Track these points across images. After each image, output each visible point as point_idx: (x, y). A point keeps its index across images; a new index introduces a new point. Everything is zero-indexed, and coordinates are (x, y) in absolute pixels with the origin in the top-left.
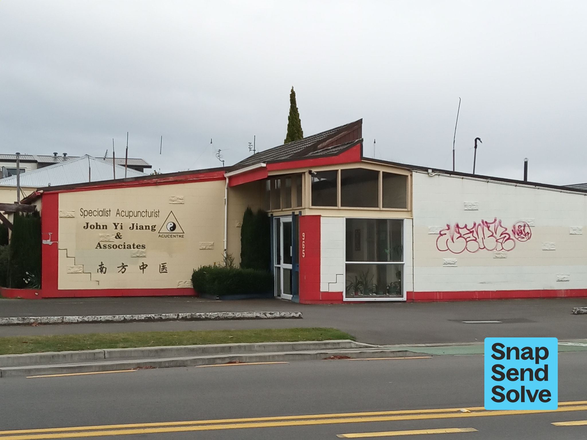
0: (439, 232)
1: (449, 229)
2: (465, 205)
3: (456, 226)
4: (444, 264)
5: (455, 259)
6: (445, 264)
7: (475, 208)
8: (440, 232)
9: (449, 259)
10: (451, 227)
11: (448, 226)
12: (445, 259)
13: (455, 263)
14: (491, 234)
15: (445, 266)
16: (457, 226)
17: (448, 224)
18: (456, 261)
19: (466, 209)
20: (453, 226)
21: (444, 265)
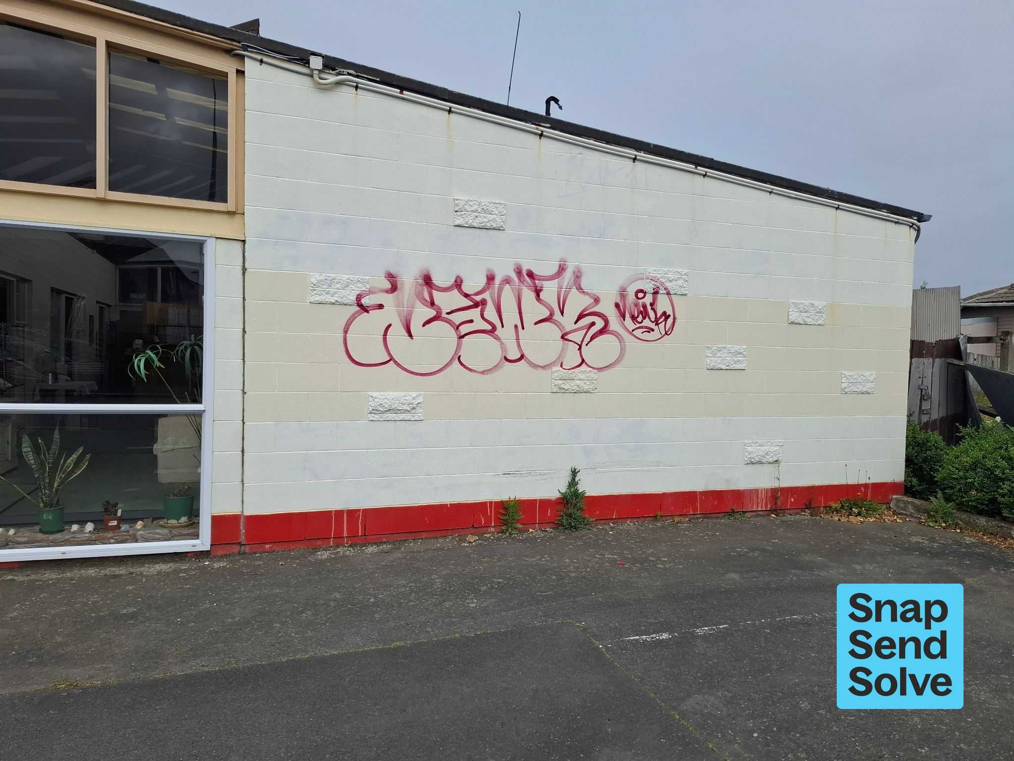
0: (353, 298)
1: (394, 288)
2: (456, 209)
3: (421, 281)
4: (371, 413)
5: (414, 394)
6: (374, 411)
7: (494, 220)
8: (359, 298)
9: (391, 394)
10: (402, 284)
11: (391, 277)
12: (374, 394)
13: (414, 408)
14: (546, 314)
15: (377, 417)
16: (427, 280)
17: (393, 271)
18: (420, 400)
19: (457, 222)
20: (409, 280)
21: (371, 417)
